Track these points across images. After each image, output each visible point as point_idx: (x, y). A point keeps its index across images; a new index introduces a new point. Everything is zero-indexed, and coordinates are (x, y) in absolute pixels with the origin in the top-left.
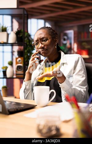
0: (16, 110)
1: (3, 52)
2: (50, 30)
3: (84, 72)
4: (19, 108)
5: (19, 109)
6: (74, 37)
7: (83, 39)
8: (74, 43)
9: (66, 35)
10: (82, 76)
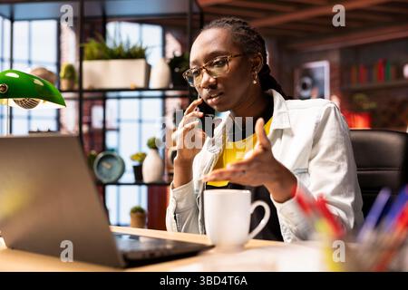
0: (147, 256)
1: (140, 121)
2: (238, 29)
3: (343, 153)
4: (157, 250)
5: (158, 254)
6: (332, 80)
7: (355, 86)
8: (331, 95)
9: (308, 73)
10: (335, 167)
